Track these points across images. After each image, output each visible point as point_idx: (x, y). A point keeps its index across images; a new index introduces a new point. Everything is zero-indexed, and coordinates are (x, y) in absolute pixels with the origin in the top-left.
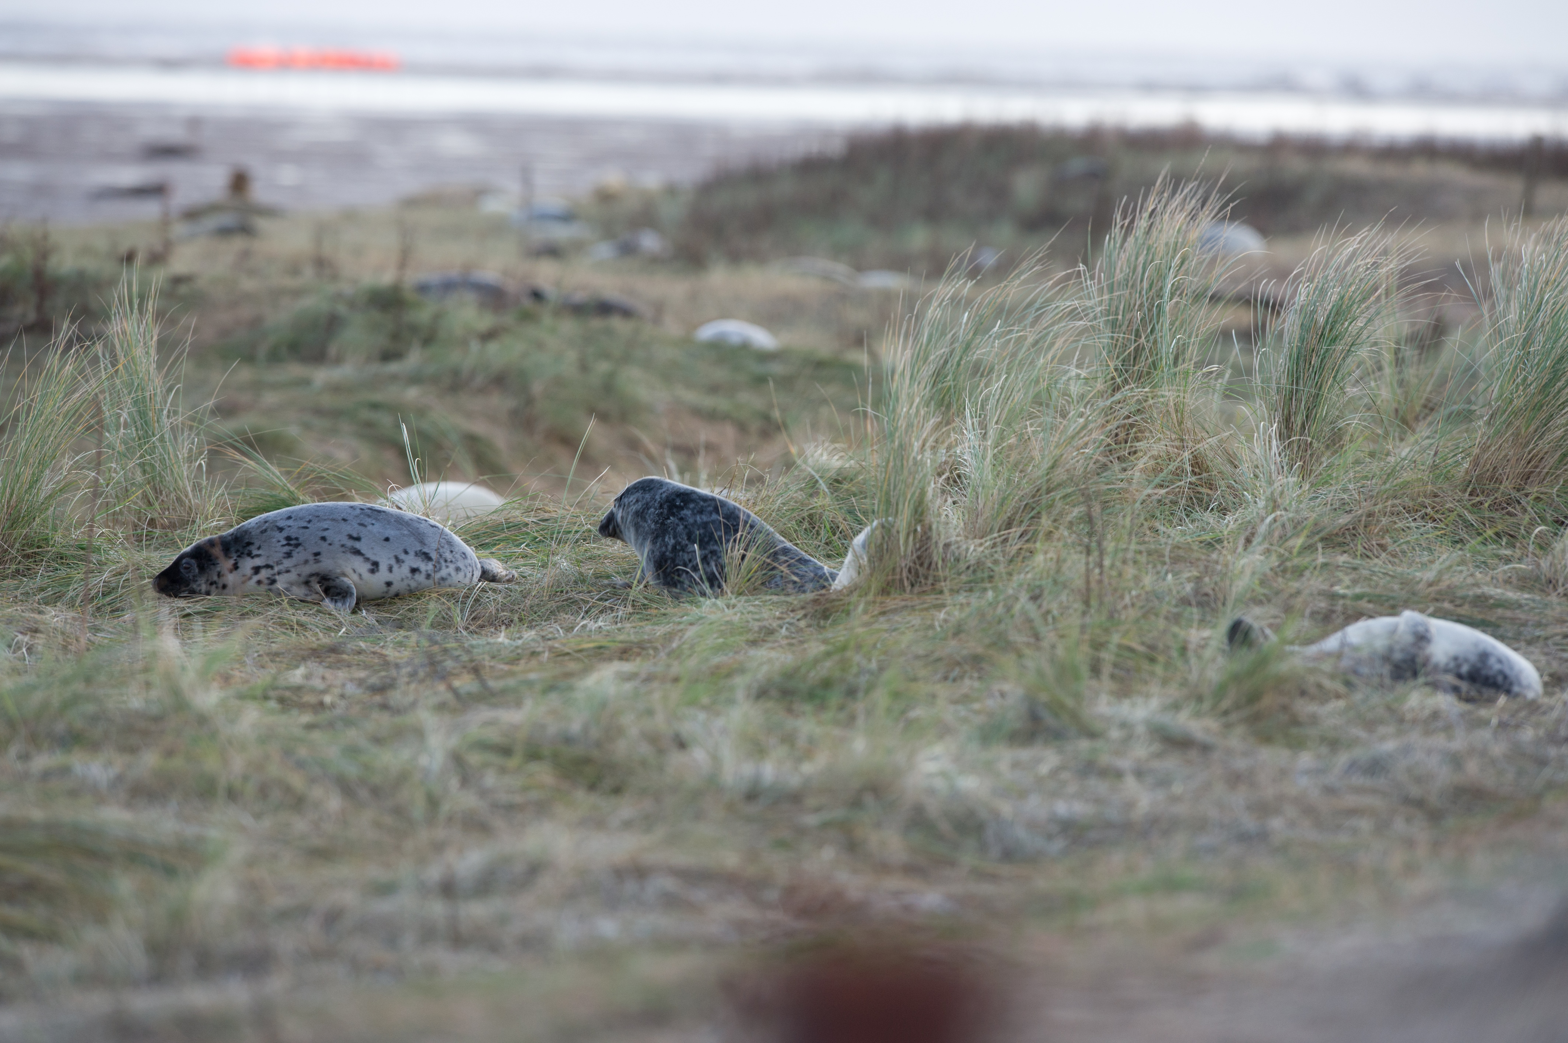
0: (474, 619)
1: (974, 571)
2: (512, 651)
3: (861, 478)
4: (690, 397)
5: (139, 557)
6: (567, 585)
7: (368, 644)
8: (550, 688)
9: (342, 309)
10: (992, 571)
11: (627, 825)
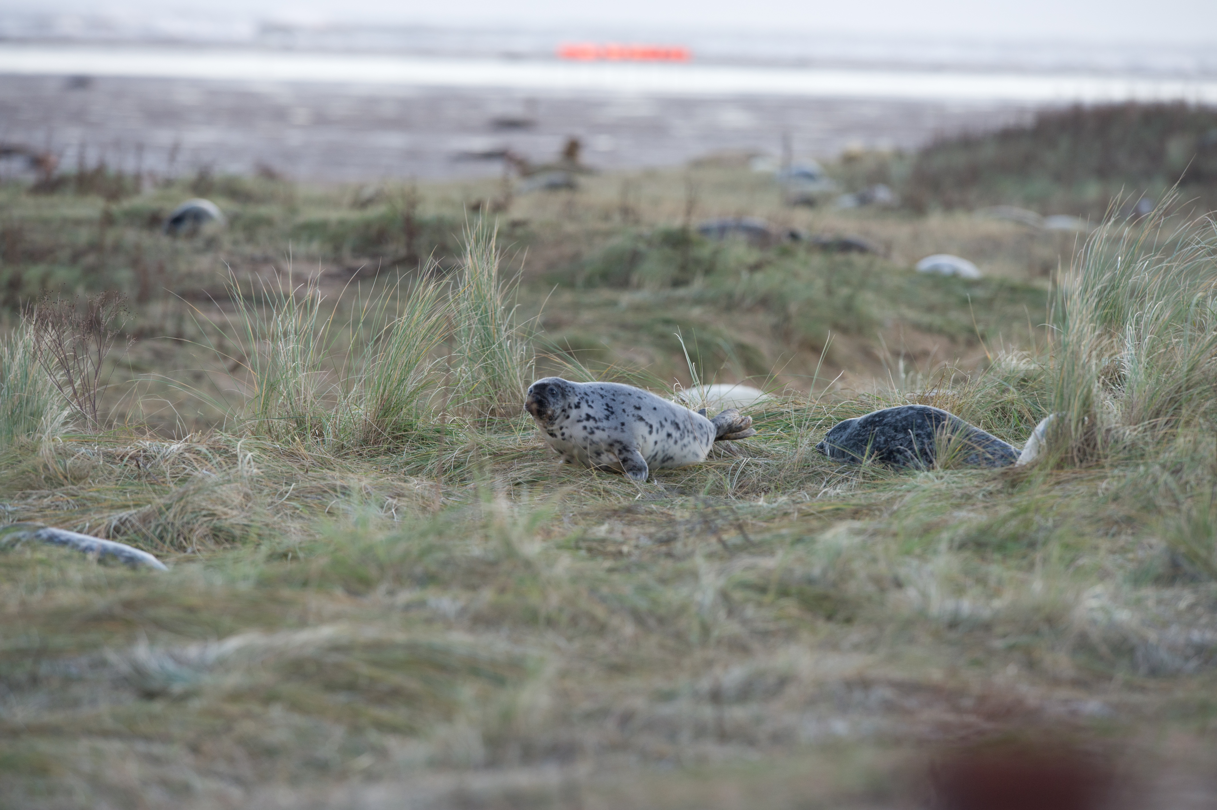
0: (740, 487)
1: (1130, 451)
2: (769, 512)
3: (1042, 377)
4: (912, 315)
5: (481, 439)
6: (812, 461)
7: (658, 506)
8: (798, 540)
9: (642, 247)
10: (1144, 450)
11: (856, 647)
